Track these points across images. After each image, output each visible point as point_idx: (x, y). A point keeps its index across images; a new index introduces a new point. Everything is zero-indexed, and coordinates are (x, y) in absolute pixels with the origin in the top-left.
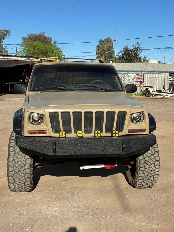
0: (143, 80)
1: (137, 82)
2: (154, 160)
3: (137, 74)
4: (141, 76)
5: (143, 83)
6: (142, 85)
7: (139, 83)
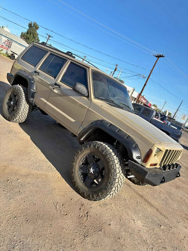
0: (11, 46)
1: (6, 45)
3: (8, 40)
4: (10, 42)
5: (9, 48)
6: (9, 49)
7: (7, 47)
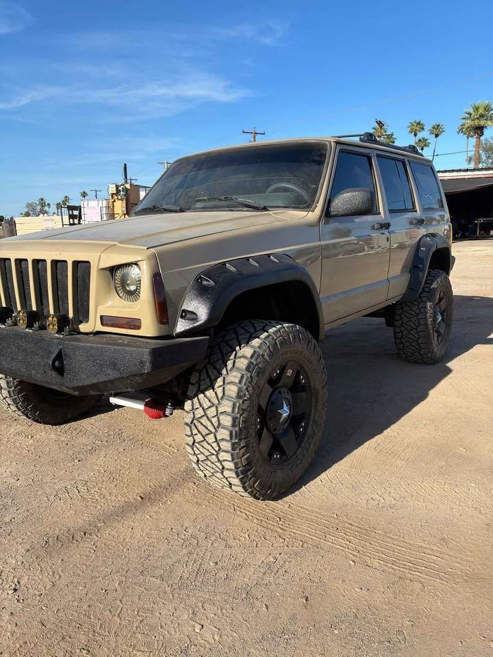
2: (214, 420)
